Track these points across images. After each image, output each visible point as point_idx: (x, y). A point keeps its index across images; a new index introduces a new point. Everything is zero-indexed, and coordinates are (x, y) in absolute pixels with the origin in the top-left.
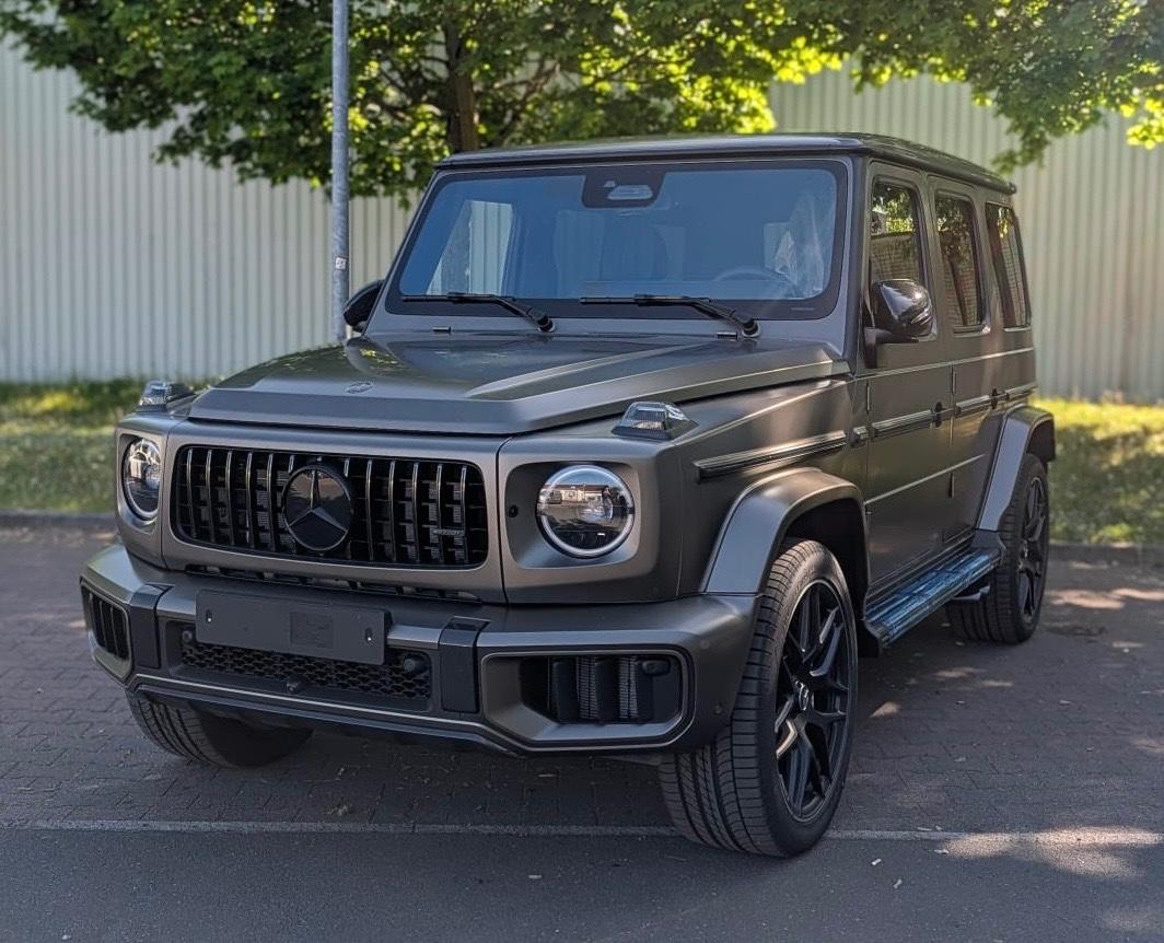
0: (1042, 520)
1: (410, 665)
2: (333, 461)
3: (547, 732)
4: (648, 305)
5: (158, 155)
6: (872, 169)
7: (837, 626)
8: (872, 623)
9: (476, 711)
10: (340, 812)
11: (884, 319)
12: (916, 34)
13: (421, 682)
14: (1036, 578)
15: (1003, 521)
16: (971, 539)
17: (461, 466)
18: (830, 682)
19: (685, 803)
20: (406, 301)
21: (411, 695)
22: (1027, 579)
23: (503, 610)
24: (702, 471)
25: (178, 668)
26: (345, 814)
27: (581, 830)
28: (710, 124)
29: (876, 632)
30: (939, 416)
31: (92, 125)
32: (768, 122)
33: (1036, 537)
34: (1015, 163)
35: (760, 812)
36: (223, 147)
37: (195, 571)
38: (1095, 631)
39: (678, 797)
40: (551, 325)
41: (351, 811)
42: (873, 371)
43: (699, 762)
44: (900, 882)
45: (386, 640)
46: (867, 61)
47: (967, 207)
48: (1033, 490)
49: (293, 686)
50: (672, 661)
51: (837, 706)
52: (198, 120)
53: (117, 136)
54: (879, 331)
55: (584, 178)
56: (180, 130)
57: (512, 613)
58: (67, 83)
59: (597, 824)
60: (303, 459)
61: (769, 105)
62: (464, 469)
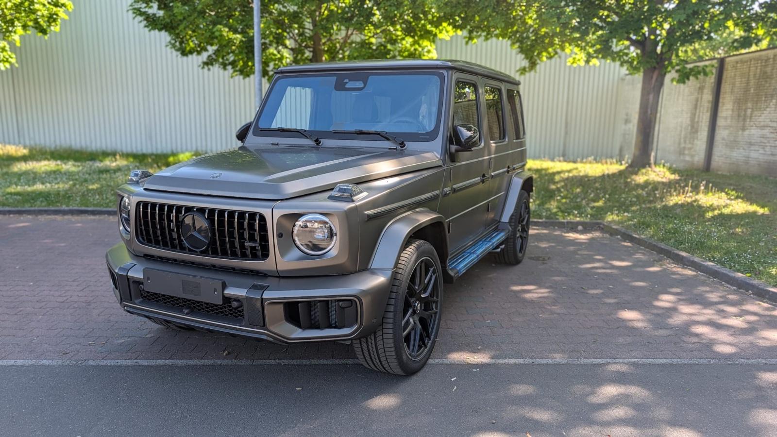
0: (527, 216)
1: (235, 304)
2: (201, 210)
3: (297, 334)
4: (361, 134)
5: (202, 66)
6: (456, 76)
7: (434, 274)
8: (450, 269)
9: (264, 325)
10: (225, 354)
11: (458, 142)
12: (488, 21)
13: (240, 312)
14: (524, 239)
15: (511, 218)
16: (498, 226)
17: (257, 214)
18: (431, 299)
19: (364, 356)
20: (261, 130)
21: (236, 317)
22: (521, 241)
23: (277, 279)
24: (368, 216)
25: (139, 300)
26: (226, 355)
27: (325, 362)
28: (412, 55)
29: (452, 273)
30: (483, 180)
31: (175, 53)
32: (434, 55)
33: (525, 223)
34: (525, 71)
35: (395, 361)
36: (227, 62)
37: (148, 257)
38: (546, 258)
39: (361, 354)
40: (320, 142)
41: (229, 353)
42: (454, 164)
43: (369, 340)
44: (455, 388)
45: (223, 293)
46: (471, 32)
47: (500, 90)
48: (523, 205)
49: (186, 311)
50: (353, 302)
51: (434, 307)
52: (216, 52)
53: (185, 58)
54: (456, 146)
55: (335, 77)
56: (209, 56)
57: (282, 281)
58: (164, 37)
59: (332, 358)
60: (189, 209)
61: (436, 49)
62: (258, 216)
